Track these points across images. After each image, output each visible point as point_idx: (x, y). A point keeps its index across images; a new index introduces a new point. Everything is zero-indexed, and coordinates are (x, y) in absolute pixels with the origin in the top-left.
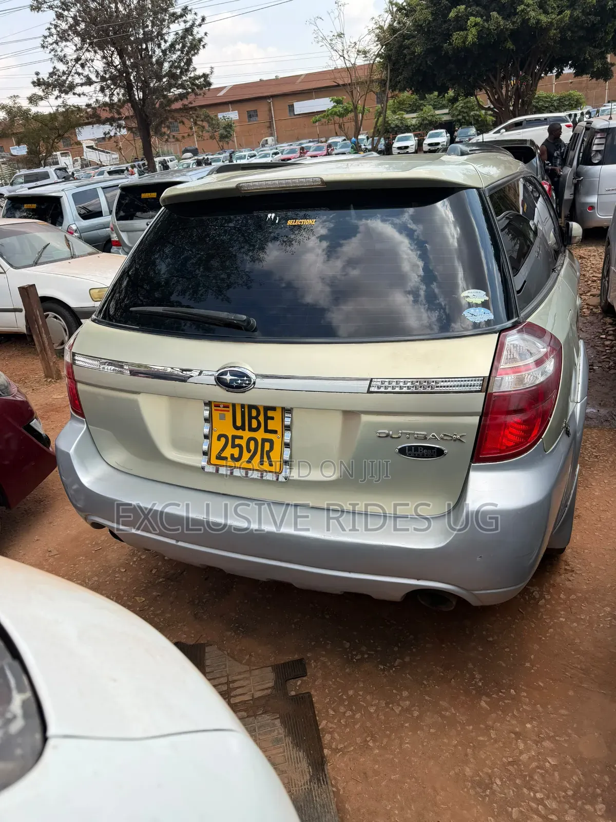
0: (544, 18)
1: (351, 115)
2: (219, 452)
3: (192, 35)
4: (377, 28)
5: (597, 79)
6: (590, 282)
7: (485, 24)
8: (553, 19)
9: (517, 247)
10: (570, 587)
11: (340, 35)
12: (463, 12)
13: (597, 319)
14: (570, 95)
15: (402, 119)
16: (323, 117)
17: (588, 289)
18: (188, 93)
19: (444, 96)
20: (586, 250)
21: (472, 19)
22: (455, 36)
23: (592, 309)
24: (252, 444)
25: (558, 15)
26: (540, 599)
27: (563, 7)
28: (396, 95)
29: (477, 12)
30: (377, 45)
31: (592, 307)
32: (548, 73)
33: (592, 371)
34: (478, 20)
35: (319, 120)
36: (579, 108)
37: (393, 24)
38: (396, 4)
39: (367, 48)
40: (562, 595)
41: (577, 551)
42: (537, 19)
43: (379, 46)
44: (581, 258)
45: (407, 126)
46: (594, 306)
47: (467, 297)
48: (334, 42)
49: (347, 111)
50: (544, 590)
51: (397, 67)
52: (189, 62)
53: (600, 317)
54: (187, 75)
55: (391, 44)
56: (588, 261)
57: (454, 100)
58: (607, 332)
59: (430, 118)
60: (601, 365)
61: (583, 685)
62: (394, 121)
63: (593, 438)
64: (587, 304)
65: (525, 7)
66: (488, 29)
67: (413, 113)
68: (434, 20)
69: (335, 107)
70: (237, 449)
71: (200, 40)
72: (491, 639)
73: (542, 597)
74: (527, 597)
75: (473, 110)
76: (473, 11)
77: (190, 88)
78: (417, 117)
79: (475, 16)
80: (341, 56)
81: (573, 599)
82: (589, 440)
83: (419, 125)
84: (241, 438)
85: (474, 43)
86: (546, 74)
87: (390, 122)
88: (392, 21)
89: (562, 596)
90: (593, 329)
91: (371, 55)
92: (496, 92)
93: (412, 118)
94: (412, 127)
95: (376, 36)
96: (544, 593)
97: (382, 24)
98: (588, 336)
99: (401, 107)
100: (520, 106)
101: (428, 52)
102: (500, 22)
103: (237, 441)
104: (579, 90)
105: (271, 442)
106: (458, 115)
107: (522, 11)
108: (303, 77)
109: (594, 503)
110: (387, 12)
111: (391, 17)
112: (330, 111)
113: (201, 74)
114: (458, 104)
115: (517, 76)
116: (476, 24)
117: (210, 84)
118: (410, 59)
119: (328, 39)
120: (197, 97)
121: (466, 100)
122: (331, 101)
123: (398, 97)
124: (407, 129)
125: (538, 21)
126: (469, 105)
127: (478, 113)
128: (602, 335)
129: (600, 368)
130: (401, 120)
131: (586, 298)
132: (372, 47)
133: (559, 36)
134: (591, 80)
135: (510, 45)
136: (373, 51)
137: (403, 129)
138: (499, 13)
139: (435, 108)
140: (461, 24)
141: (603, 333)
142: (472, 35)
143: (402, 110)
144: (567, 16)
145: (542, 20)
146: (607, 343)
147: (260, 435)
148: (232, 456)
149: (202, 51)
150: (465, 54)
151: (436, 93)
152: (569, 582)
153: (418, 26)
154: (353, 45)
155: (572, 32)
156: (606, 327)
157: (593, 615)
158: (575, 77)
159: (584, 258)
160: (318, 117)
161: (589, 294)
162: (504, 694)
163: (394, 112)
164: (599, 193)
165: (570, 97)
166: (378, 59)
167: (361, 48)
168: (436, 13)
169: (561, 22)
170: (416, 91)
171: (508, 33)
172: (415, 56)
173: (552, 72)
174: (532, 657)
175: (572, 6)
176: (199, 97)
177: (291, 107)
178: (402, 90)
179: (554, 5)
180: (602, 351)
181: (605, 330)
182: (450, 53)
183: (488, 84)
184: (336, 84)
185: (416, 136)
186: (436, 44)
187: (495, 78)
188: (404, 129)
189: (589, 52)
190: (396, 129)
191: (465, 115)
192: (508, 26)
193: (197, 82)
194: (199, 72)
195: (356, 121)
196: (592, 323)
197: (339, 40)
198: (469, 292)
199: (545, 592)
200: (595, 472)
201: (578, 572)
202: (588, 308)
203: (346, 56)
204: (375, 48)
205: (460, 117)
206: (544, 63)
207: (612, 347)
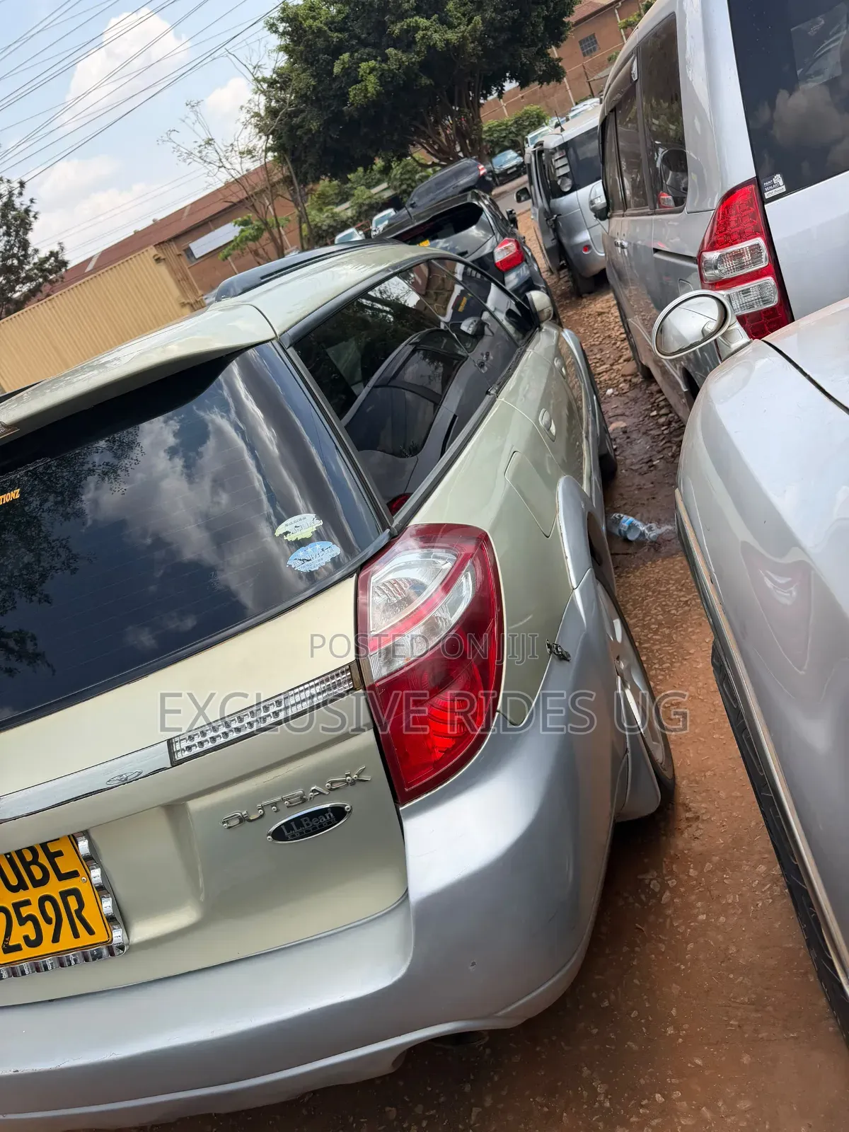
0: (452, 36)
1: (266, 235)
2: (5, 941)
3: (15, 209)
4: (252, 117)
5: (548, 83)
6: (619, 343)
7: (383, 65)
8: (463, 32)
9: (440, 370)
10: (701, 849)
11: (209, 142)
12: (349, 61)
13: (641, 391)
14: (526, 113)
15: (334, 215)
16: (233, 249)
17: (620, 354)
18: (40, 285)
19: (372, 169)
20: (602, 301)
21: (363, 65)
22: (352, 91)
23: (630, 381)
24: (48, 906)
25: (467, 26)
26: (662, 893)
27: (470, 13)
28: (312, 189)
29: (368, 55)
30: (261, 137)
31: (629, 378)
32: (487, 97)
33: (652, 469)
34: (372, 63)
35: (229, 255)
36: (544, 124)
37: (270, 105)
38: (264, 80)
39: (251, 145)
40: (691, 870)
41: (695, 780)
42: (444, 40)
43: (264, 138)
44: (600, 314)
45: (342, 222)
46: (632, 375)
47: (286, 533)
48: (204, 153)
49: (260, 230)
50: (664, 872)
51: (297, 154)
52: (25, 245)
53: (644, 386)
54: (29, 263)
55: (277, 131)
56: (610, 315)
57: (386, 170)
58: (658, 405)
59: (367, 202)
60: (662, 456)
61: (760, 1036)
62: (324, 221)
63: (676, 572)
64: (623, 376)
65: (424, 32)
66: (390, 70)
67: (345, 202)
68: (320, 82)
69: (242, 231)
70: (30, 924)
71: (27, 211)
72: (606, 1004)
73: (665, 887)
74: (643, 897)
75: (416, 172)
76: (362, 55)
77: (40, 277)
78: (352, 206)
79: (367, 60)
80: (220, 167)
81: (709, 871)
82: (672, 579)
83: (357, 215)
84: (27, 903)
85: (379, 93)
86: (485, 98)
87: (319, 224)
88: (268, 102)
89: (692, 872)
90: (639, 408)
91: (259, 152)
92: (433, 141)
93: (345, 210)
94: (350, 220)
95: (255, 126)
96: (667, 878)
97: (256, 110)
98: (636, 420)
99: (325, 201)
100: (469, 148)
101: (327, 124)
102: (401, 59)
103: (25, 911)
104: (536, 103)
105: (75, 892)
106: (400, 185)
107: (423, 38)
108: (188, 208)
109: (700, 684)
110: (256, 93)
111: (265, 98)
112: (238, 239)
113: (48, 254)
114: (394, 172)
115: (452, 114)
116: (372, 70)
117: (65, 264)
118: (309, 140)
119: (196, 152)
120: (54, 285)
121: (403, 163)
122: (234, 226)
123: (315, 191)
124: (345, 225)
125: (448, 42)
126: (409, 168)
127: (423, 174)
128: (652, 411)
129: (662, 460)
130: (333, 217)
131: (619, 367)
132: (255, 141)
133: (480, 48)
134: (541, 87)
135: (425, 81)
136: (259, 146)
137: (339, 227)
138: (396, 48)
139: (369, 187)
140: (351, 76)
141: (653, 409)
142: (372, 84)
143: (329, 204)
144: (478, 23)
145: (451, 39)
146: (662, 420)
147: (54, 888)
148: (26, 938)
149: (36, 225)
150: (374, 111)
151: (361, 169)
152: (697, 842)
153: (302, 96)
154: (230, 148)
155: (494, 38)
156: (653, 399)
157: (744, 889)
158: (521, 88)
159: (604, 313)
160: (225, 251)
161: (621, 361)
162: (647, 1108)
163: (320, 210)
164: (588, 227)
165: (528, 115)
166: (270, 154)
167: (242, 148)
168: (318, 74)
169: (475, 32)
170: (334, 176)
171: (416, 67)
172: (313, 135)
173: (491, 94)
174: (674, 1012)
175: (480, 8)
176: (57, 284)
177: (189, 252)
178: (316, 180)
179: (459, 15)
180: (658, 435)
181: (654, 403)
182: (356, 114)
183: (419, 136)
184: (231, 204)
185: (359, 229)
186: (333, 110)
187: (424, 124)
188: (342, 227)
189: (525, 55)
190: (331, 230)
191: (409, 182)
192: (414, 60)
193: (47, 266)
194: (44, 253)
195: (274, 239)
196: (635, 400)
197: (210, 148)
198: (287, 525)
199: (666, 876)
200: (690, 630)
201: (705, 818)
202: (625, 381)
203: (228, 166)
204: (261, 143)
205: (404, 187)
206: (477, 87)
207: (669, 423)
